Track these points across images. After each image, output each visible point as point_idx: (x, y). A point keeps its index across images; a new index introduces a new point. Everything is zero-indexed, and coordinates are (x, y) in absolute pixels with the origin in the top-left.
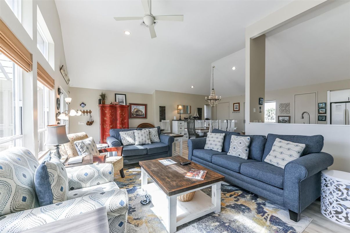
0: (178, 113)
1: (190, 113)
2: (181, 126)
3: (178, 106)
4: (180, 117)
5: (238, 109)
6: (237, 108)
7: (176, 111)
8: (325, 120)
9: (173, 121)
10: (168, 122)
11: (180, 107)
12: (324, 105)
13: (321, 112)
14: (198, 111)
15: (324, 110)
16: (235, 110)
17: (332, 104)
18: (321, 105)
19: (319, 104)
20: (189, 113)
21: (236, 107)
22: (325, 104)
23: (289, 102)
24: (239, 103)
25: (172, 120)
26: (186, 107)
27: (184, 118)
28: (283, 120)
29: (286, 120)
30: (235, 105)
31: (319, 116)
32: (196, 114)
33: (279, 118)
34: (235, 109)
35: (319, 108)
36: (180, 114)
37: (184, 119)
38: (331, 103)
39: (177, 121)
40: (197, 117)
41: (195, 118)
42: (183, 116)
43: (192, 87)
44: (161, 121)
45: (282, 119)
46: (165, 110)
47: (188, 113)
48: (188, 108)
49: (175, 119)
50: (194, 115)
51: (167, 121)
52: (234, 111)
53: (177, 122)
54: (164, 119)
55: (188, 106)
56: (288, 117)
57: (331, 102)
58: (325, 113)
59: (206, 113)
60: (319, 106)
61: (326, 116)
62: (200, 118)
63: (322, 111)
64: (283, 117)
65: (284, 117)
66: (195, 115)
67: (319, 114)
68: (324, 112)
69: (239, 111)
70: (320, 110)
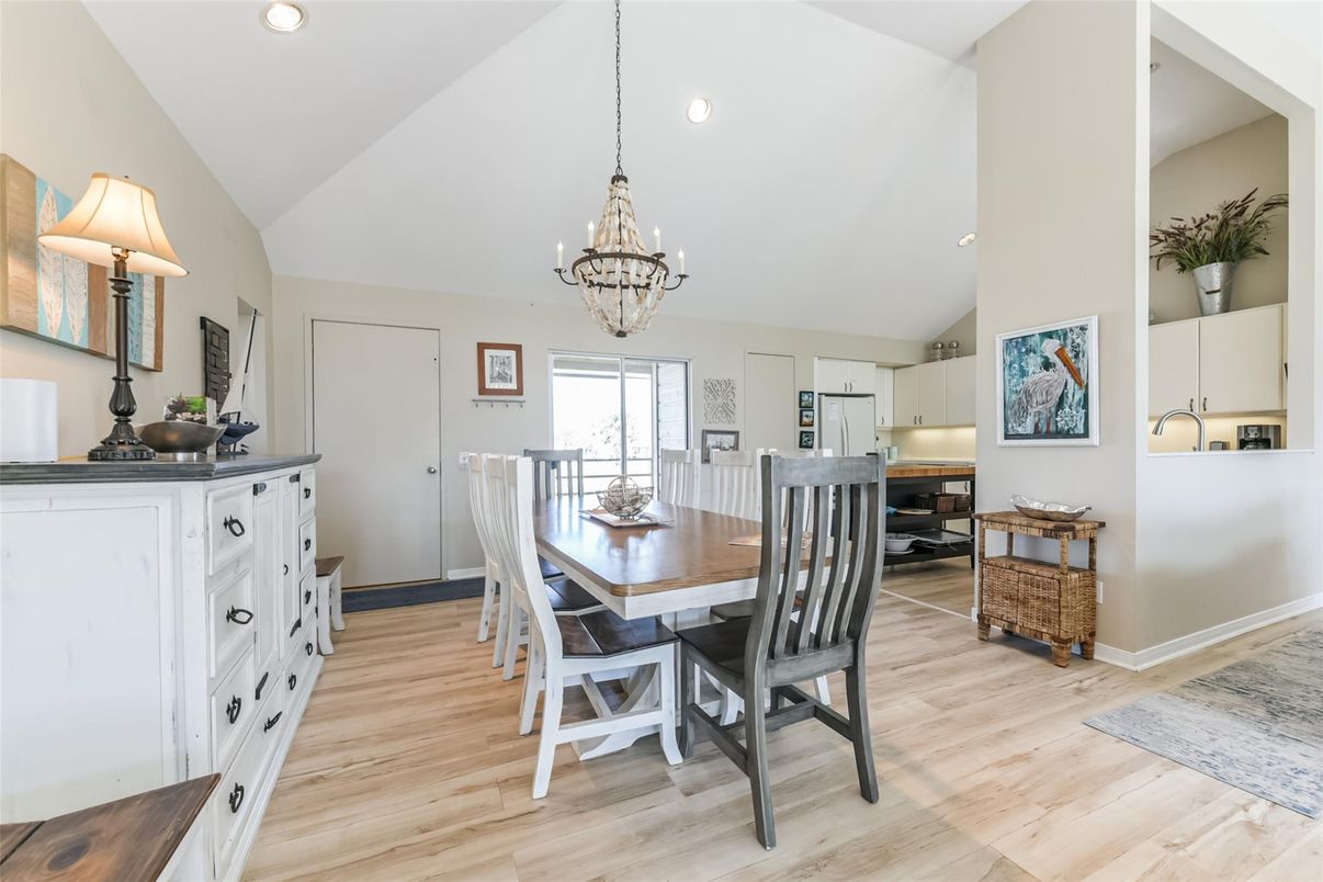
1: (158, 363)
5: (515, 388)
6: (502, 377)
12: (809, 400)
13: (804, 419)
15: (809, 414)
16: (490, 385)
17: (822, 399)
18: (805, 397)
19: (802, 395)
21: (498, 369)
22: (812, 395)
30: (487, 351)
31: (802, 433)
33: (704, 440)
34: (492, 378)
35: (800, 406)
38: (820, 396)
45: (715, 442)
47: (137, 363)
52: (483, 390)
56: (732, 437)
57: (820, 391)
58: (812, 424)
60: (801, 401)
61: (811, 434)
63: (806, 417)
67: (801, 425)
68: (809, 420)
69: (522, 394)
70: (804, 413)
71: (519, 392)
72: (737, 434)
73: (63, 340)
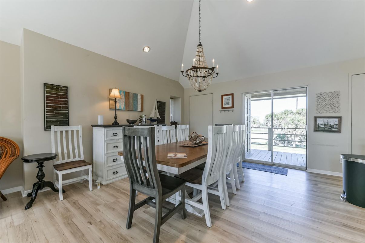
0: (111, 109)
1: (142, 110)
2: (115, 141)
3: (110, 90)
4: (116, 118)
5: (231, 106)
6: (228, 104)
7: (106, 104)
9: (94, 128)
10: (78, 131)
11: (115, 93)
14: (158, 108)
16: (224, 106)
20: (139, 108)
21: (227, 101)
24: (232, 95)
25: (93, 126)
26: (131, 96)
27: (128, 121)
28: (325, 125)
29: (332, 124)
30: (224, 97)
32: (154, 113)
33: (316, 121)
34: (225, 105)
36: (116, 109)
37: (128, 124)
39: (103, 128)
40: (156, 118)
41: (152, 120)
42: (123, 117)
43: (147, 50)
44: (47, 128)
45: (322, 122)
46: (67, 97)
47: (136, 111)
48: (137, 99)
49: (99, 123)
50: (150, 114)
51: (75, 127)
52: (223, 108)
53: (103, 130)
54: (65, 122)
55: (136, 95)
56: (337, 120)
59: (173, 113)
62: (161, 121)
64: (326, 120)
66: (152, 116)
69: (233, 108)
71: (233, 107)
72: (340, 118)
73: (120, 109)
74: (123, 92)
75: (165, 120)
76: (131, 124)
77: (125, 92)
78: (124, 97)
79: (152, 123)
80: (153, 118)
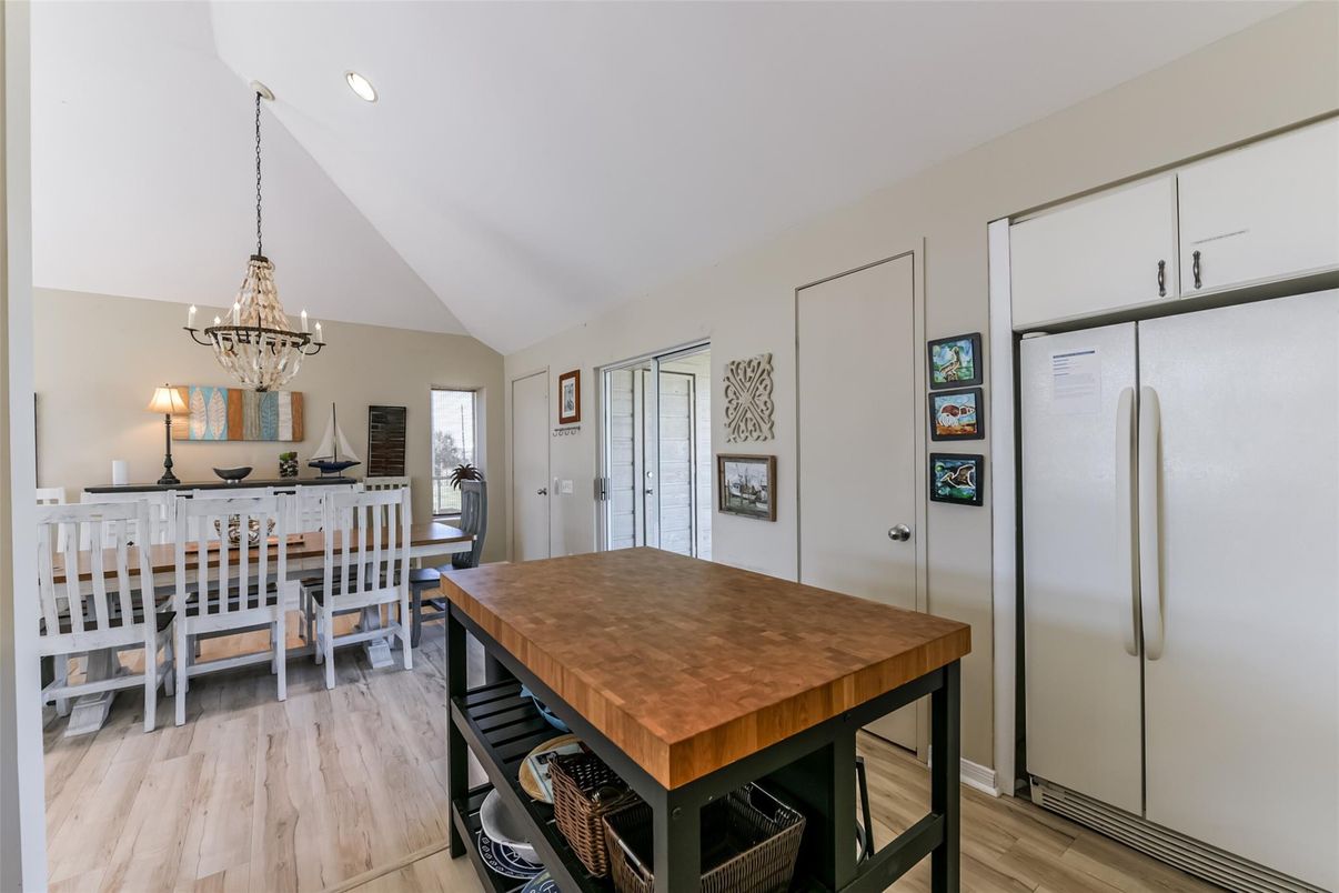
1: (296, 437)
4: (169, 464)
5: (575, 414)
6: (570, 406)
8: (977, 500)
12: (966, 359)
13: (945, 420)
14: (371, 429)
15: (967, 401)
16: (564, 414)
17: (1027, 343)
18: (949, 354)
19: (936, 349)
20: (286, 433)
21: (568, 398)
22: (976, 341)
23: (766, 353)
24: (577, 374)
26: (250, 399)
27: (218, 472)
29: (757, 486)
31: (934, 457)
33: (721, 472)
34: (565, 409)
35: (934, 385)
37: (220, 480)
38: (1017, 336)
41: (328, 467)
45: (737, 478)
47: (274, 438)
48: (274, 405)
49: (115, 481)
52: (561, 420)
56: (763, 468)
57: (1020, 324)
58: (978, 431)
60: (932, 368)
61: (979, 461)
63: (952, 411)
64: (744, 468)
65: (745, 465)
67: (936, 438)
68: (970, 418)
69: (580, 420)
70: (941, 403)
71: (577, 418)
72: (773, 463)
73: (206, 438)
74: (219, 390)
75: (403, 463)
76: (229, 481)
77: (229, 390)
78: (224, 406)
79: (324, 475)
80: (326, 460)
